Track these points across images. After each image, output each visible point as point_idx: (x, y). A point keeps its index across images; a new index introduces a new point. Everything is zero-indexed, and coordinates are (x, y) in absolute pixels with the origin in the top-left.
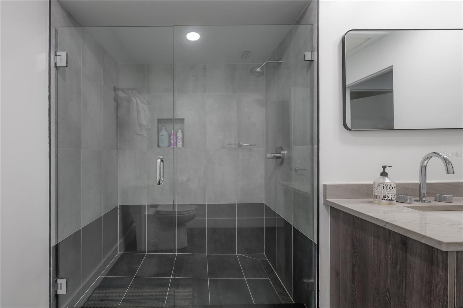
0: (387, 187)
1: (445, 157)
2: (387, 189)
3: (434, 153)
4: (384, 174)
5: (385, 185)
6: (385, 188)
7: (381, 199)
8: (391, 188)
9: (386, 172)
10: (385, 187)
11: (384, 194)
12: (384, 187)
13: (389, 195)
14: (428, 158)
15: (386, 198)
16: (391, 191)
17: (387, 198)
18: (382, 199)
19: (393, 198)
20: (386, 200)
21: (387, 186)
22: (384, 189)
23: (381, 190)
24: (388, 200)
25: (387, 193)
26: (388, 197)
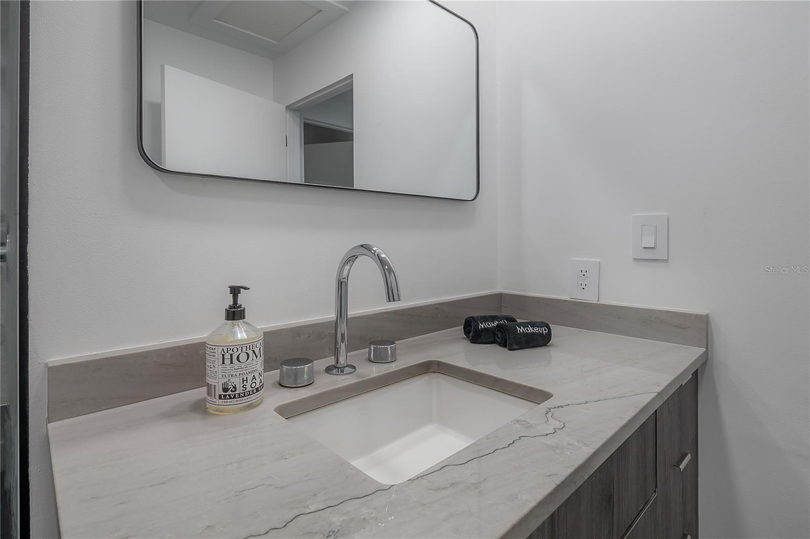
0: (231, 355)
1: (383, 256)
2: (232, 363)
3: (362, 246)
4: (235, 313)
5: (226, 352)
6: (227, 361)
7: (217, 397)
8: (243, 357)
9: (240, 307)
10: (227, 356)
11: (225, 380)
12: (223, 355)
13: (237, 381)
14: (351, 259)
15: (229, 393)
16: (243, 366)
17: (232, 391)
18: (220, 396)
19: (249, 389)
20: (231, 398)
21: (231, 352)
22: (223, 363)
23: (216, 366)
24: (234, 397)
25: (232, 376)
26: (235, 387)
